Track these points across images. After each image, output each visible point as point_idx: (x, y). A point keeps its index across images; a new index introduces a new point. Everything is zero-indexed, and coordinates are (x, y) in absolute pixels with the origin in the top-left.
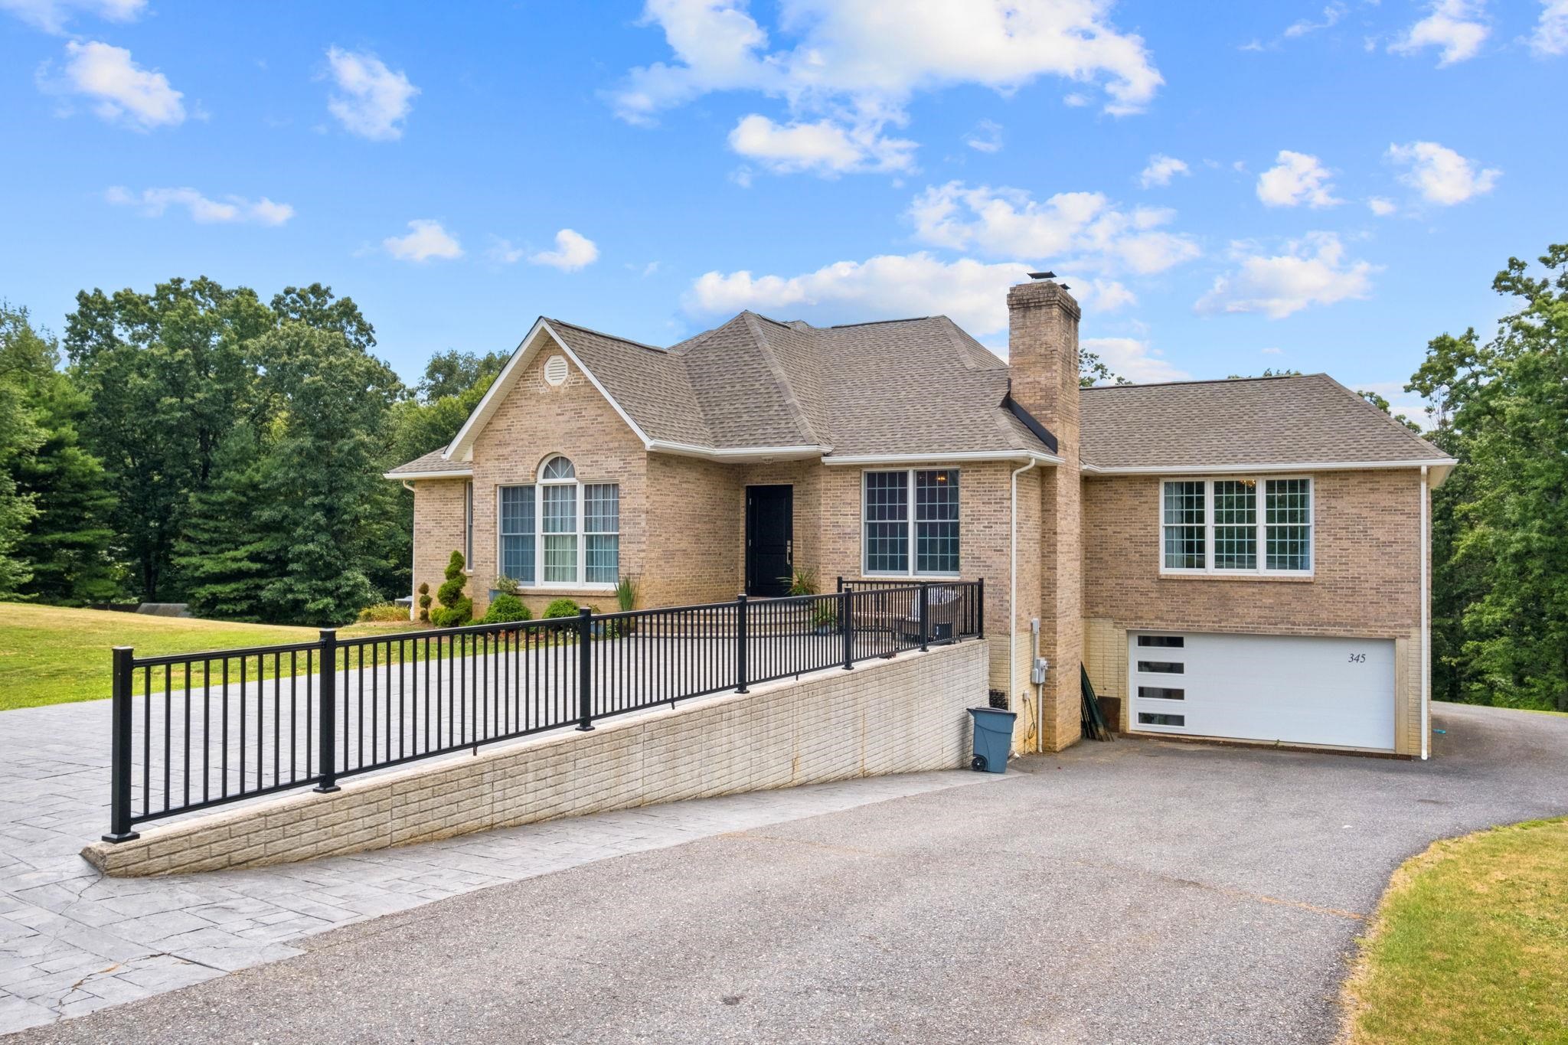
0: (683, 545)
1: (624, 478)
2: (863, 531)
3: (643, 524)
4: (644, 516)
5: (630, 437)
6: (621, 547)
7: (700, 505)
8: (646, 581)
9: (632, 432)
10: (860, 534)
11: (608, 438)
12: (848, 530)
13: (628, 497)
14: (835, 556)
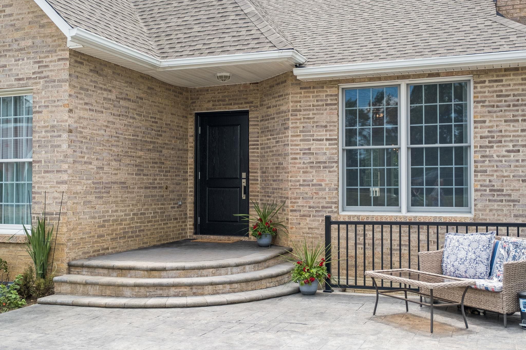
0: (122, 176)
1: (39, 86)
2: (341, 158)
3: (65, 146)
4: (65, 136)
5: (48, 31)
6: (36, 178)
7: (143, 129)
8: (68, 223)
9: (51, 24)
10: (337, 162)
11: (18, 35)
12: (323, 158)
13: (45, 110)
14: (307, 189)
